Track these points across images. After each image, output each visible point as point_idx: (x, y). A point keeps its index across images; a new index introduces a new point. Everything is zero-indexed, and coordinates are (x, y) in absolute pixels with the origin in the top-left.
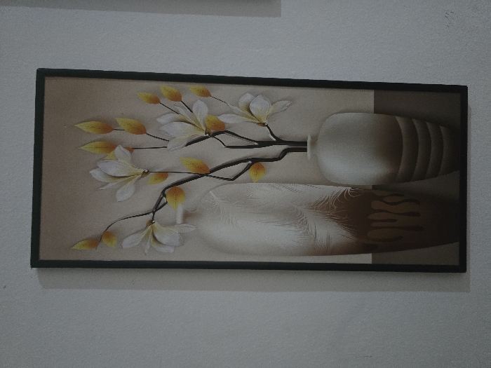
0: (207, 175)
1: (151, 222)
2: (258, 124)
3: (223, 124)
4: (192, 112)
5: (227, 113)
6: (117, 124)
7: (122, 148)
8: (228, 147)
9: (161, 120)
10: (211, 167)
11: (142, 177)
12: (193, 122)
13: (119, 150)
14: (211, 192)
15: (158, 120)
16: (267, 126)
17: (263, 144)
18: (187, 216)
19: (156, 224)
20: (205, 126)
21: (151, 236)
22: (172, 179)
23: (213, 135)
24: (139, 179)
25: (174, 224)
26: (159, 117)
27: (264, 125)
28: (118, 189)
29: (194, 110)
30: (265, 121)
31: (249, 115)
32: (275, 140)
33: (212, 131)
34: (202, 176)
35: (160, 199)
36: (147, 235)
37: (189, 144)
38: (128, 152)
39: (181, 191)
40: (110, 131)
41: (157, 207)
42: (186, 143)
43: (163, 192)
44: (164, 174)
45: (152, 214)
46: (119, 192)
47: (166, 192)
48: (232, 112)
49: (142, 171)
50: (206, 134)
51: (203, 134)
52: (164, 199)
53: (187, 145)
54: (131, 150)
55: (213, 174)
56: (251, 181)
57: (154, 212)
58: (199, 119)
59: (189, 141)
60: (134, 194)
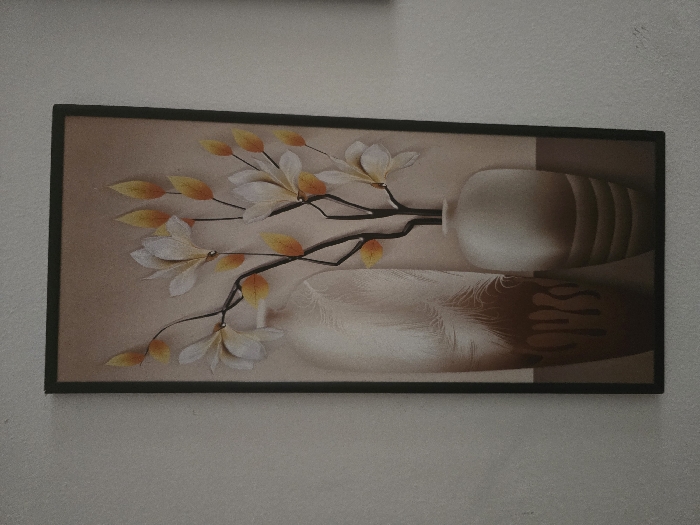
0: (300, 258)
1: (220, 326)
2: (372, 184)
3: (322, 185)
4: (277, 166)
5: (328, 169)
6: (169, 184)
7: (177, 219)
8: (330, 217)
9: (233, 179)
10: (305, 247)
11: (206, 261)
12: (280, 182)
13: (173, 223)
14: (305, 282)
15: (230, 179)
17: (379, 213)
18: (272, 317)
19: (227, 329)
20: (297, 187)
21: (219, 346)
22: (250, 264)
23: (309, 201)
24: (202, 264)
25: (252, 328)
26: (231, 174)
27: (380, 185)
28: (173, 278)
29: (281, 164)
30: (382, 180)
31: (359, 171)
33: (308, 195)
34: (293, 258)
35: (233, 293)
36: (215, 344)
37: (274, 213)
38: (186, 225)
39: (264, 282)
40: (160, 195)
41: (229, 305)
42: (270, 211)
43: (238, 285)
44: (238, 257)
45: (221, 315)
46: (173, 282)
47: (241, 283)
48: (335, 168)
49: (206, 252)
50: (298, 199)
51: (295, 199)
52: (239, 292)
53: (271, 215)
54: (191, 222)
55: (308, 256)
56: (363, 266)
57: (224, 312)
58: (288, 178)
59: (274, 209)
60: (195, 285)
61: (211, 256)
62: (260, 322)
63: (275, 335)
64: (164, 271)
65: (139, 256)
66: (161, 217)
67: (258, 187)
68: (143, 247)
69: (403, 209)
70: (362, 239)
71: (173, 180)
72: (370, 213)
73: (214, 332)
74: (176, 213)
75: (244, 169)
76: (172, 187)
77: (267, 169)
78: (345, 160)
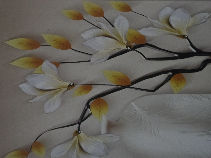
0: (129, 87)
1: (77, 133)
2: (177, 36)
3: (143, 37)
4: (113, 26)
5: (147, 26)
6: (43, 40)
7: (48, 62)
8: (149, 59)
9: (85, 36)
10: (132, 79)
11: (68, 89)
12: (115, 36)
13: (45, 65)
14: (133, 103)
15: (82, 35)
16: (187, 38)
17: (183, 55)
18: (110, 126)
19: (82, 134)
20: (127, 40)
21: (77, 145)
22: (96, 91)
23: (134, 49)
24: (65, 91)
25: (98, 134)
26: (83, 32)
27: (183, 37)
28: (46, 101)
29: (115, 25)
30: (184, 33)
31: (169, 27)
32: (194, 51)
33: (133, 44)
34: (124, 87)
35: (85, 111)
36: (74, 145)
37: (111, 57)
38: (54, 67)
39: (104, 103)
40: (38, 47)
41: (83, 119)
42: (108, 56)
43: (88, 104)
44: (88, 87)
45: (78, 125)
46: (46, 104)
47: (90, 104)
48: (152, 25)
49: (68, 84)
50: (127, 47)
51: (125, 48)
52: (89, 109)
53: (109, 59)
54: (57, 64)
55: (134, 86)
56: (171, 92)
57: (79, 124)
58: (120, 33)
59: (111, 54)
60: (61, 106)
61: (70, 86)
62: (103, 130)
63: (113, 138)
64: (41, 97)
65: (24, 87)
66: (38, 62)
67: (101, 40)
68: (26, 81)
69: (199, 52)
70: (171, 73)
71: (46, 37)
72: (176, 55)
73: (74, 136)
74: (48, 59)
75: (91, 29)
76: (46, 42)
77: (107, 28)
78: (159, 20)
